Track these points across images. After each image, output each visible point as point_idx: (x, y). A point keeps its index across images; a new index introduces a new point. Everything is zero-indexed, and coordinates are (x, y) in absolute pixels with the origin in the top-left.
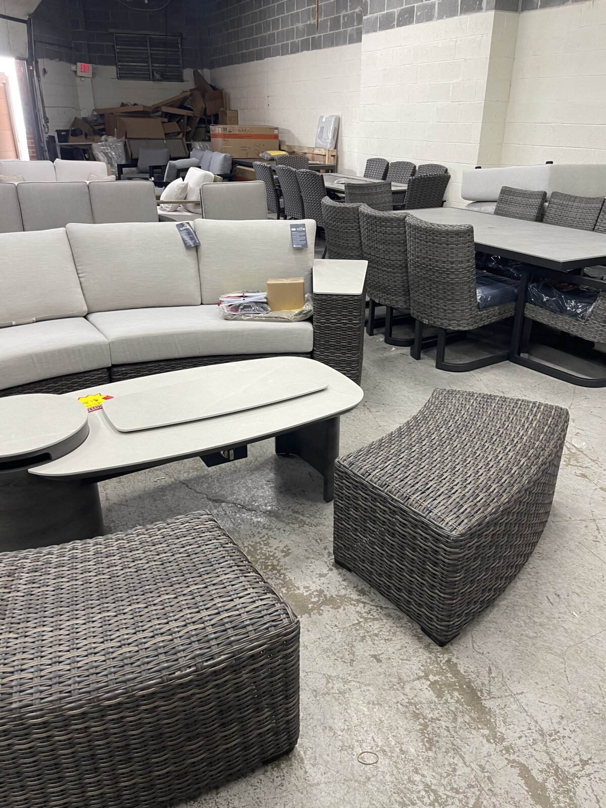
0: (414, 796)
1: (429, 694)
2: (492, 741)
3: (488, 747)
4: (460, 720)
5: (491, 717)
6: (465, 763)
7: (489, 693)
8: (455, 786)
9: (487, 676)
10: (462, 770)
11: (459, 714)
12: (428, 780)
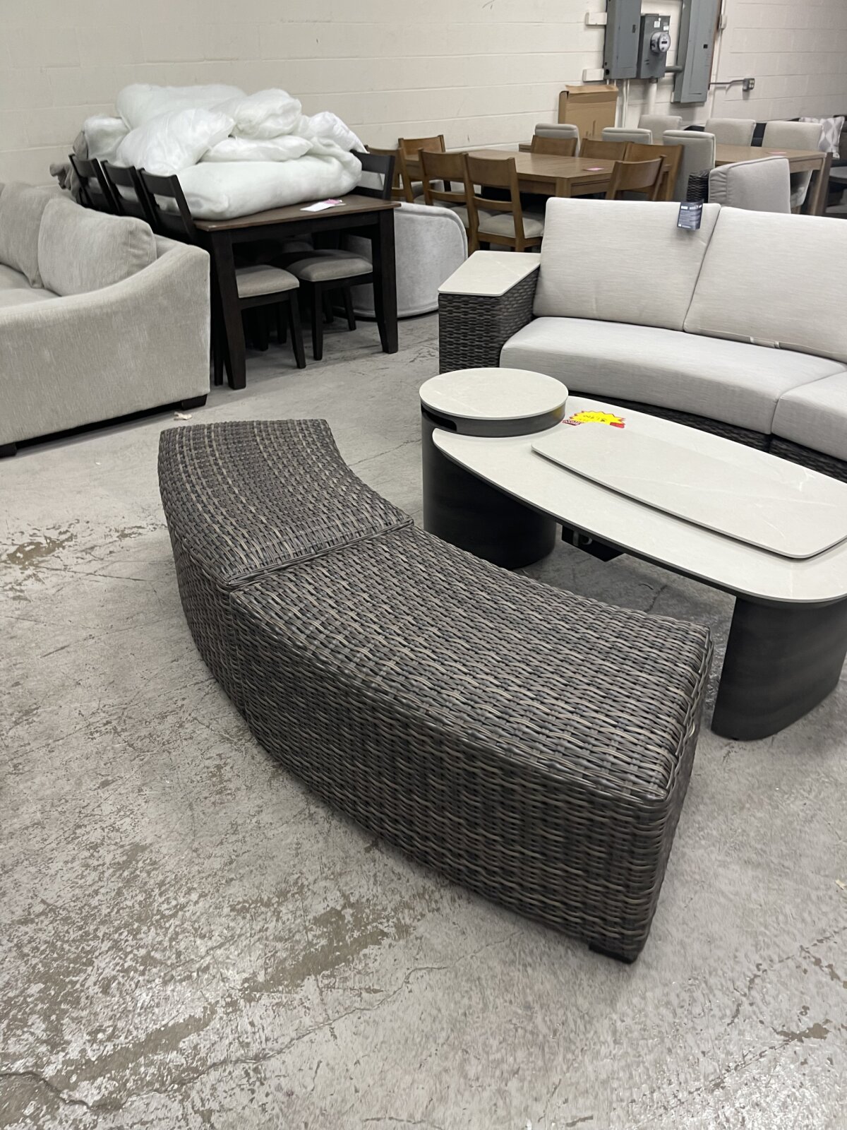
0: (171, 894)
1: (319, 908)
2: (246, 985)
3: (235, 978)
4: (279, 945)
5: (287, 986)
6: (212, 949)
7: (330, 987)
8: (180, 937)
9: (362, 985)
10: (202, 946)
11: (288, 945)
12: (191, 908)
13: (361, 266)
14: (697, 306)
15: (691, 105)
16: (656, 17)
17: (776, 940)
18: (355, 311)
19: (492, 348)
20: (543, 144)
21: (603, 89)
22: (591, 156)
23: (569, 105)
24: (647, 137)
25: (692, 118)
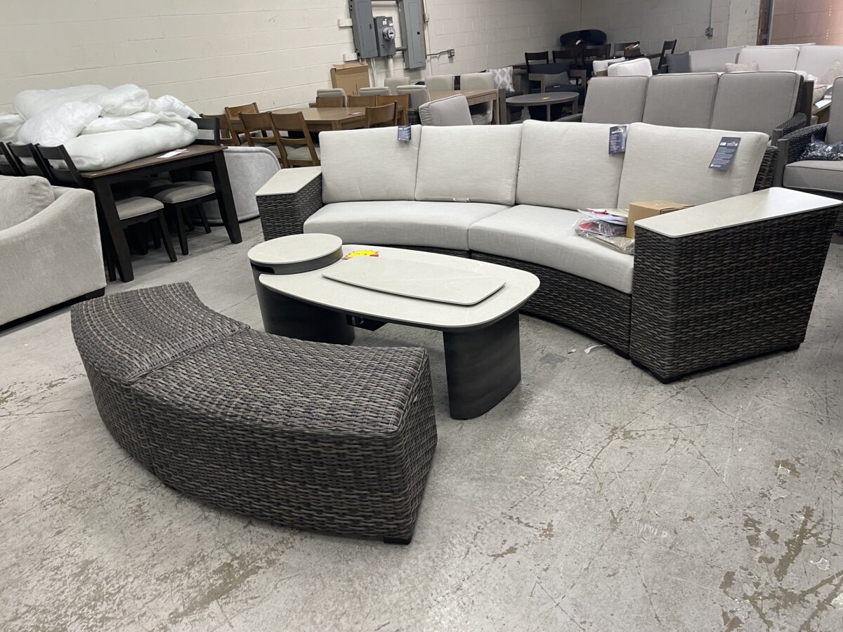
0: (114, 582)
1: (216, 565)
2: (172, 616)
3: (164, 615)
4: (191, 591)
5: (199, 610)
6: (147, 603)
7: (227, 603)
8: (124, 603)
9: (247, 597)
10: (139, 604)
11: (197, 589)
12: (129, 585)
13: (207, 189)
14: (420, 184)
15: (417, 70)
16: (383, 18)
17: (489, 513)
18: (208, 220)
19: (297, 226)
20: (323, 101)
21: (358, 65)
22: (355, 106)
23: (338, 77)
24: (387, 91)
25: (420, 76)
